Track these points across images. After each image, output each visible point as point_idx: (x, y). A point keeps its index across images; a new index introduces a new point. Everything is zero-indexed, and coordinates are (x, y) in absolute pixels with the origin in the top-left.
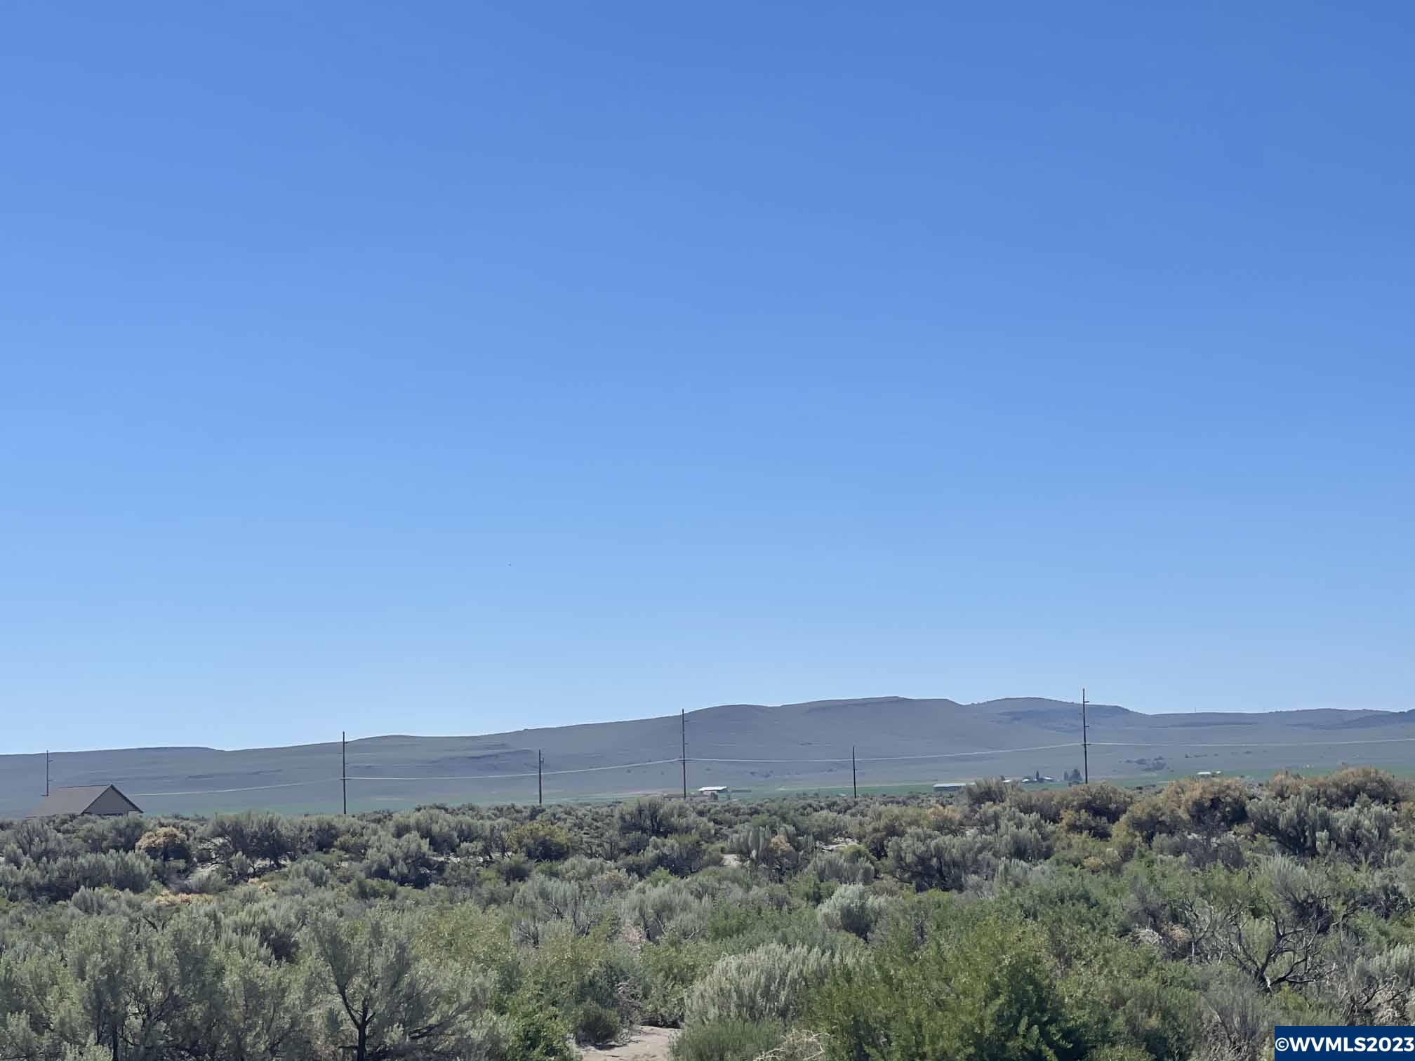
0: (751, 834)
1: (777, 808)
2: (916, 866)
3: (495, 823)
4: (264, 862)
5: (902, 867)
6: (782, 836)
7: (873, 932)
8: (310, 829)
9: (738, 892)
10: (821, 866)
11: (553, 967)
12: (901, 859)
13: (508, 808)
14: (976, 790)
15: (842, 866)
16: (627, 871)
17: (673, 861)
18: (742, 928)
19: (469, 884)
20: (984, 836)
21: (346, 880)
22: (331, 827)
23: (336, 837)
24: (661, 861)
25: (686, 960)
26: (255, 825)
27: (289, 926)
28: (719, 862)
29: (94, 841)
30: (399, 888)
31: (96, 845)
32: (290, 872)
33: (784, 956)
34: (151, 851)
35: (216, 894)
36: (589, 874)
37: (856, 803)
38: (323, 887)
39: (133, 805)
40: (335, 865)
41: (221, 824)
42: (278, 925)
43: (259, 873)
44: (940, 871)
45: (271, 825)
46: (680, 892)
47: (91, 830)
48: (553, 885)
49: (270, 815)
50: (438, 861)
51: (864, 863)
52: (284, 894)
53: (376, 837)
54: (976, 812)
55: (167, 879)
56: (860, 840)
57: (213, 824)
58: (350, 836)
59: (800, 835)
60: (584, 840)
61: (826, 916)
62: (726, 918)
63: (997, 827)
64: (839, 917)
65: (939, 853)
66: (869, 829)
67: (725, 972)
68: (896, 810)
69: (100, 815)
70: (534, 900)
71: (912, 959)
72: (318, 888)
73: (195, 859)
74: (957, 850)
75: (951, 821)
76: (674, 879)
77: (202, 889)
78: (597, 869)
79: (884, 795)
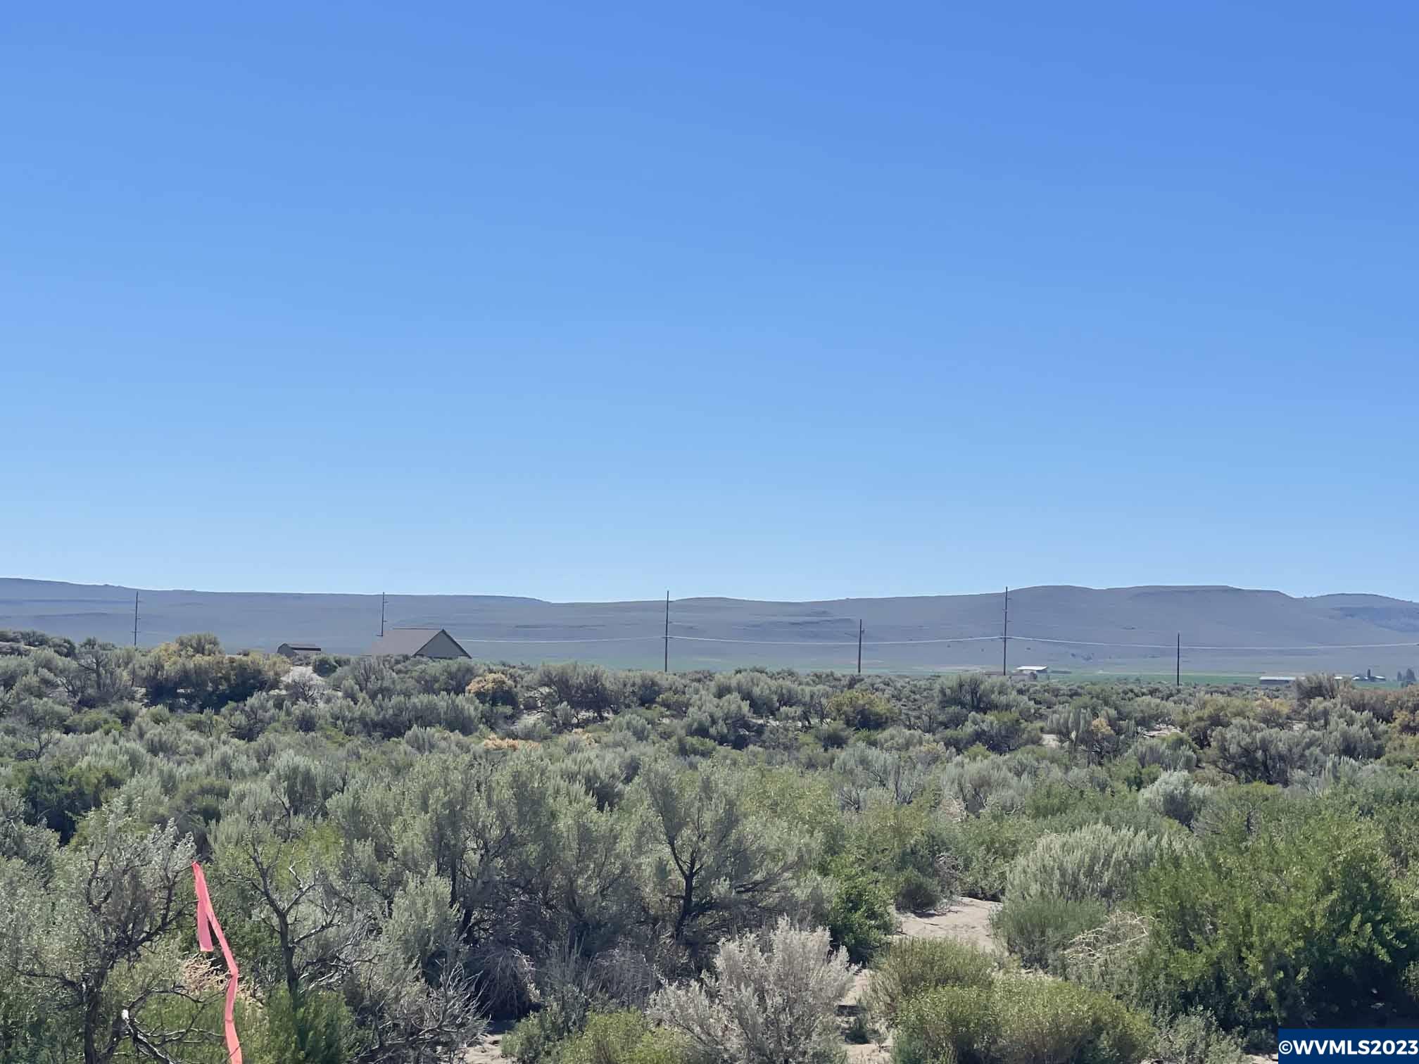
0: (1072, 715)
1: (1100, 691)
2: (1240, 758)
3: (815, 689)
4: (587, 714)
5: (1225, 758)
6: (1102, 720)
7: (1197, 820)
8: (634, 685)
9: (1057, 772)
10: (1142, 752)
11: (875, 832)
12: (1225, 750)
13: (827, 676)
14: (1306, 684)
15: (1163, 753)
16: (945, 744)
17: (991, 737)
18: (1062, 808)
19: (786, 748)
20: (1313, 731)
21: (666, 736)
22: (654, 683)
23: (658, 693)
24: (979, 736)
25: (1007, 835)
26: (580, 678)
27: (613, 776)
28: (1037, 741)
29: (426, 682)
30: (718, 748)
31: (428, 686)
32: (612, 725)
33: (1109, 837)
34: (480, 695)
35: (541, 741)
36: (907, 745)
37: (1179, 691)
38: (644, 742)
39: (462, 650)
40: (656, 720)
41: (548, 674)
42: (602, 775)
43: (583, 724)
44: (1265, 764)
45: (596, 678)
46: (999, 768)
47: (424, 671)
48: (873, 753)
49: (596, 668)
50: (756, 723)
51: (1186, 751)
52: (607, 746)
53: (698, 696)
54: (1305, 707)
55: (493, 724)
56: (1183, 728)
57: (541, 675)
58: (672, 693)
59: (1122, 719)
60: (903, 711)
61: (1147, 801)
62: (1048, 797)
63: (1327, 723)
64: (1161, 804)
65: (1265, 746)
66: (1192, 717)
67: (1048, 848)
68: (1221, 700)
69: (431, 658)
70: (854, 767)
71: (1243, 848)
72: (640, 742)
73: (522, 707)
74: (1284, 744)
75: (1278, 714)
76: (993, 756)
77: (528, 736)
78: (915, 741)
79: (1208, 685)
